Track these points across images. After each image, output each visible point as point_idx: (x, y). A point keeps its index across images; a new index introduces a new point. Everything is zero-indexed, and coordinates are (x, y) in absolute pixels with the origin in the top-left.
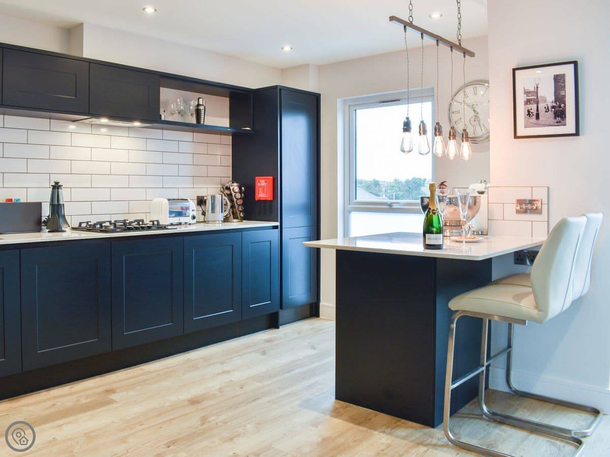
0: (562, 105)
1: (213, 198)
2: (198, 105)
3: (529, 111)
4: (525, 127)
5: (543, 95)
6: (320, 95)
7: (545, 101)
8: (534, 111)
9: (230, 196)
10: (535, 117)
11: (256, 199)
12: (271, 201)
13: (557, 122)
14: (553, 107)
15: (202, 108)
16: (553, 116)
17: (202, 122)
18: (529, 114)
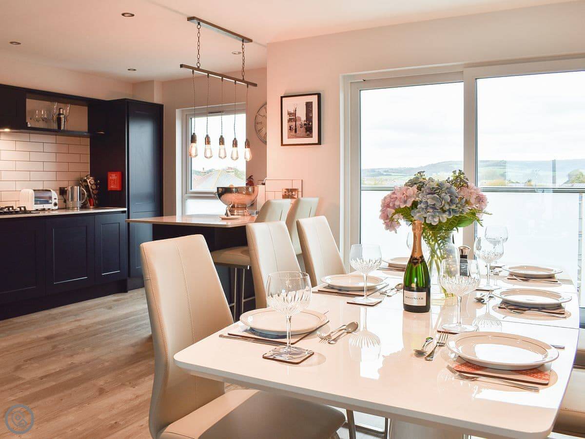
0: (311, 123)
1: (73, 189)
2: (60, 114)
3: (290, 127)
4: (288, 138)
5: (299, 116)
6: (163, 105)
7: (300, 120)
9: (87, 187)
10: (294, 131)
11: (109, 189)
12: (119, 191)
13: (307, 135)
14: (305, 124)
15: (62, 116)
16: (305, 130)
17: (62, 128)
18: (290, 129)
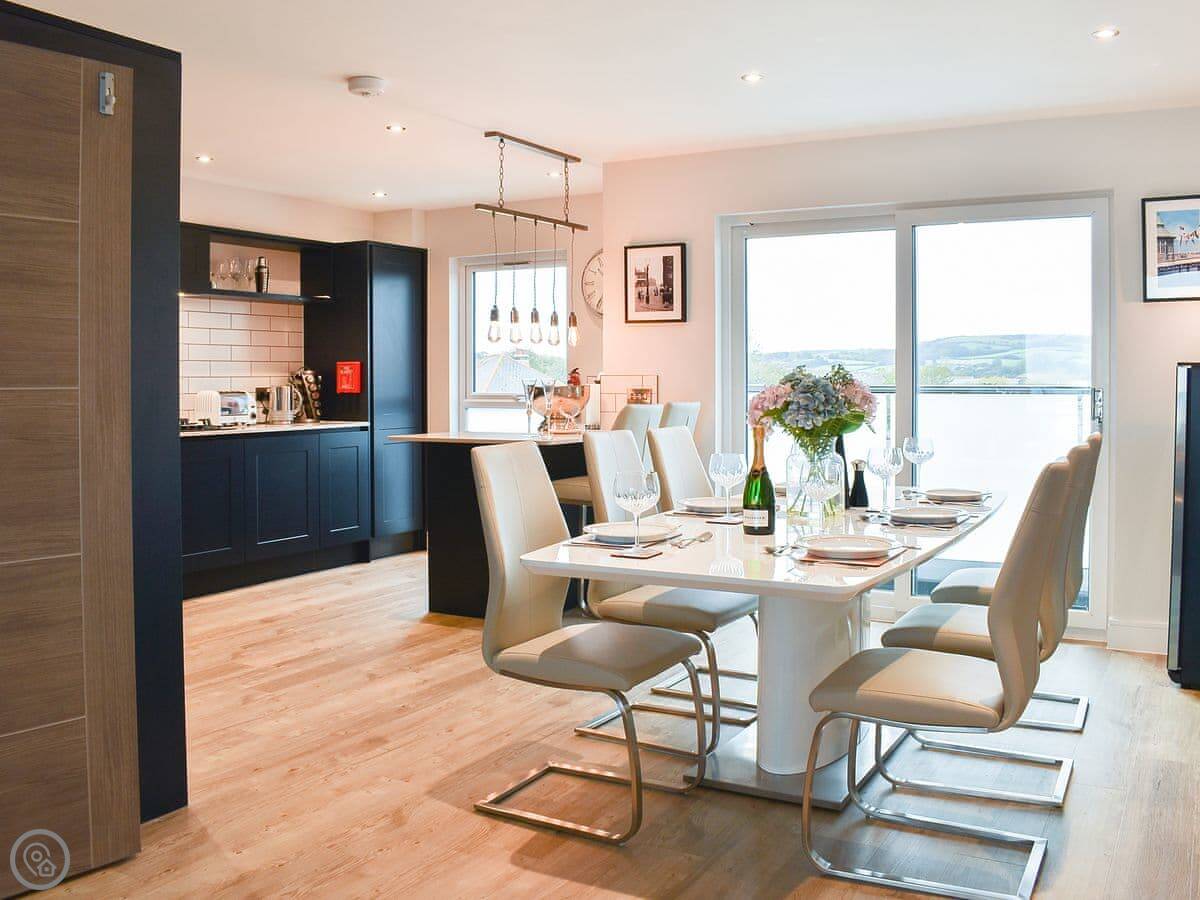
0: (670, 289)
1: (279, 390)
2: (260, 267)
3: (639, 294)
4: (636, 311)
5: (653, 277)
6: (426, 251)
7: (655, 284)
8: (644, 293)
9: (302, 388)
10: (645, 300)
11: (338, 392)
12: (357, 394)
13: (665, 307)
14: (662, 291)
15: (265, 270)
16: (661, 300)
17: (264, 290)
18: (639, 297)
